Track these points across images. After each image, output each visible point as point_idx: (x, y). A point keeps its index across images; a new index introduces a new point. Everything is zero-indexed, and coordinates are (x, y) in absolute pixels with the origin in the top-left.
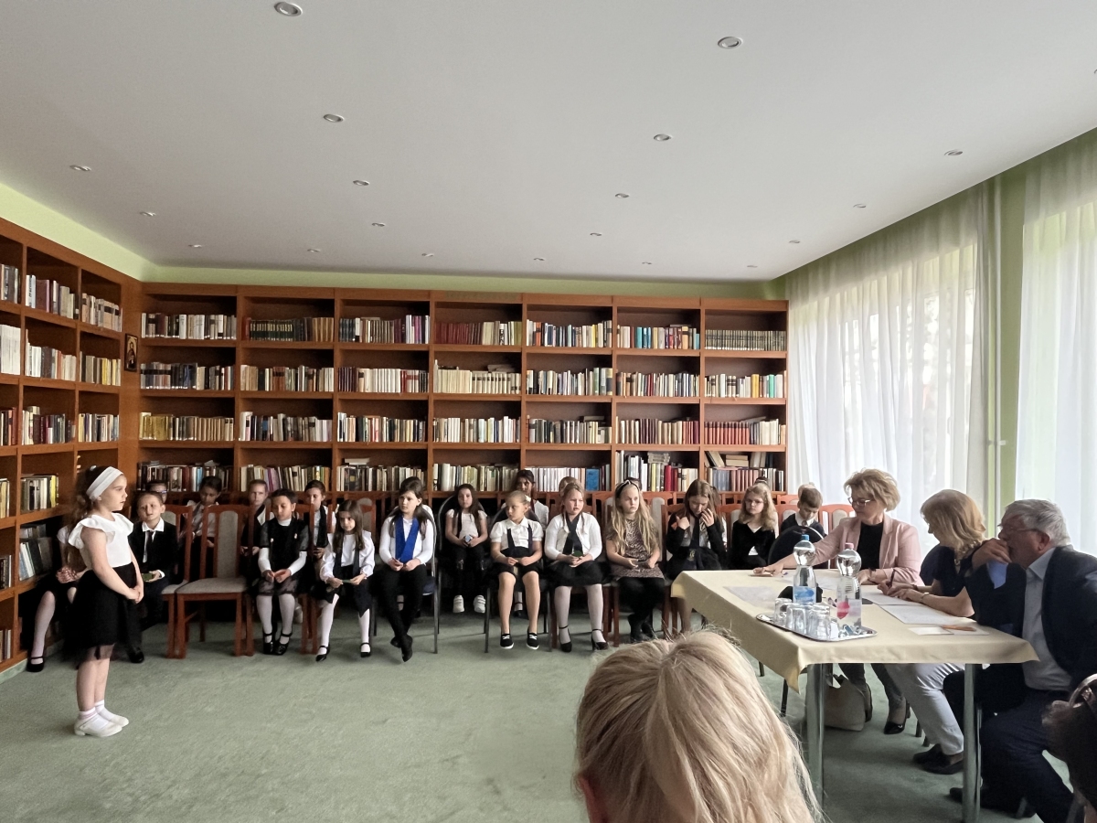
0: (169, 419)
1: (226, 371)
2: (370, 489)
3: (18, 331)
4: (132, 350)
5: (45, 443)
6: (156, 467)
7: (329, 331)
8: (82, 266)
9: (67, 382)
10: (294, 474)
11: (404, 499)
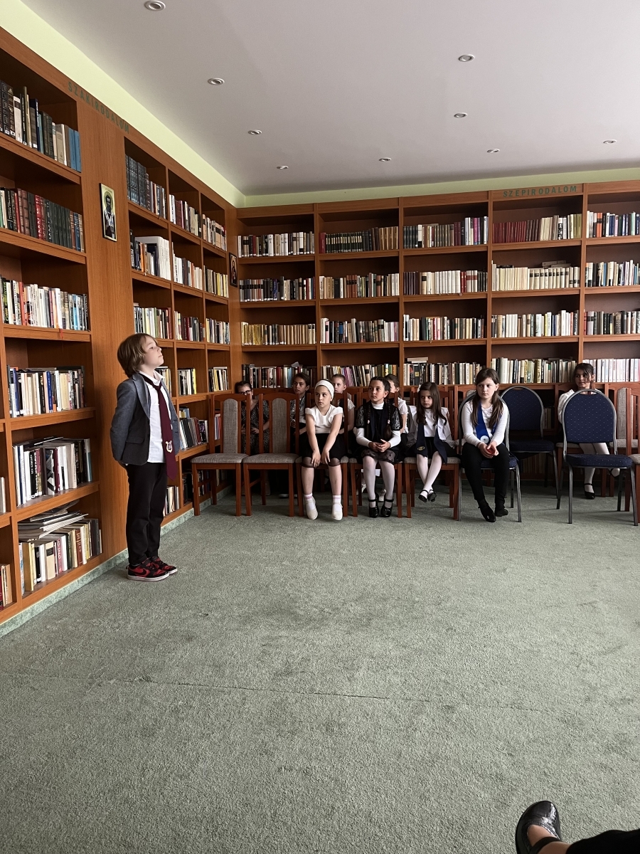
0: (263, 327)
1: (307, 282)
3: (167, 242)
4: (234, 267)
5: (188, 339)
6: (256, 368)
7: (395, 239)
8: (201, 191)
9: (198, 291)
10: (367, 372)
11: (483, 386)
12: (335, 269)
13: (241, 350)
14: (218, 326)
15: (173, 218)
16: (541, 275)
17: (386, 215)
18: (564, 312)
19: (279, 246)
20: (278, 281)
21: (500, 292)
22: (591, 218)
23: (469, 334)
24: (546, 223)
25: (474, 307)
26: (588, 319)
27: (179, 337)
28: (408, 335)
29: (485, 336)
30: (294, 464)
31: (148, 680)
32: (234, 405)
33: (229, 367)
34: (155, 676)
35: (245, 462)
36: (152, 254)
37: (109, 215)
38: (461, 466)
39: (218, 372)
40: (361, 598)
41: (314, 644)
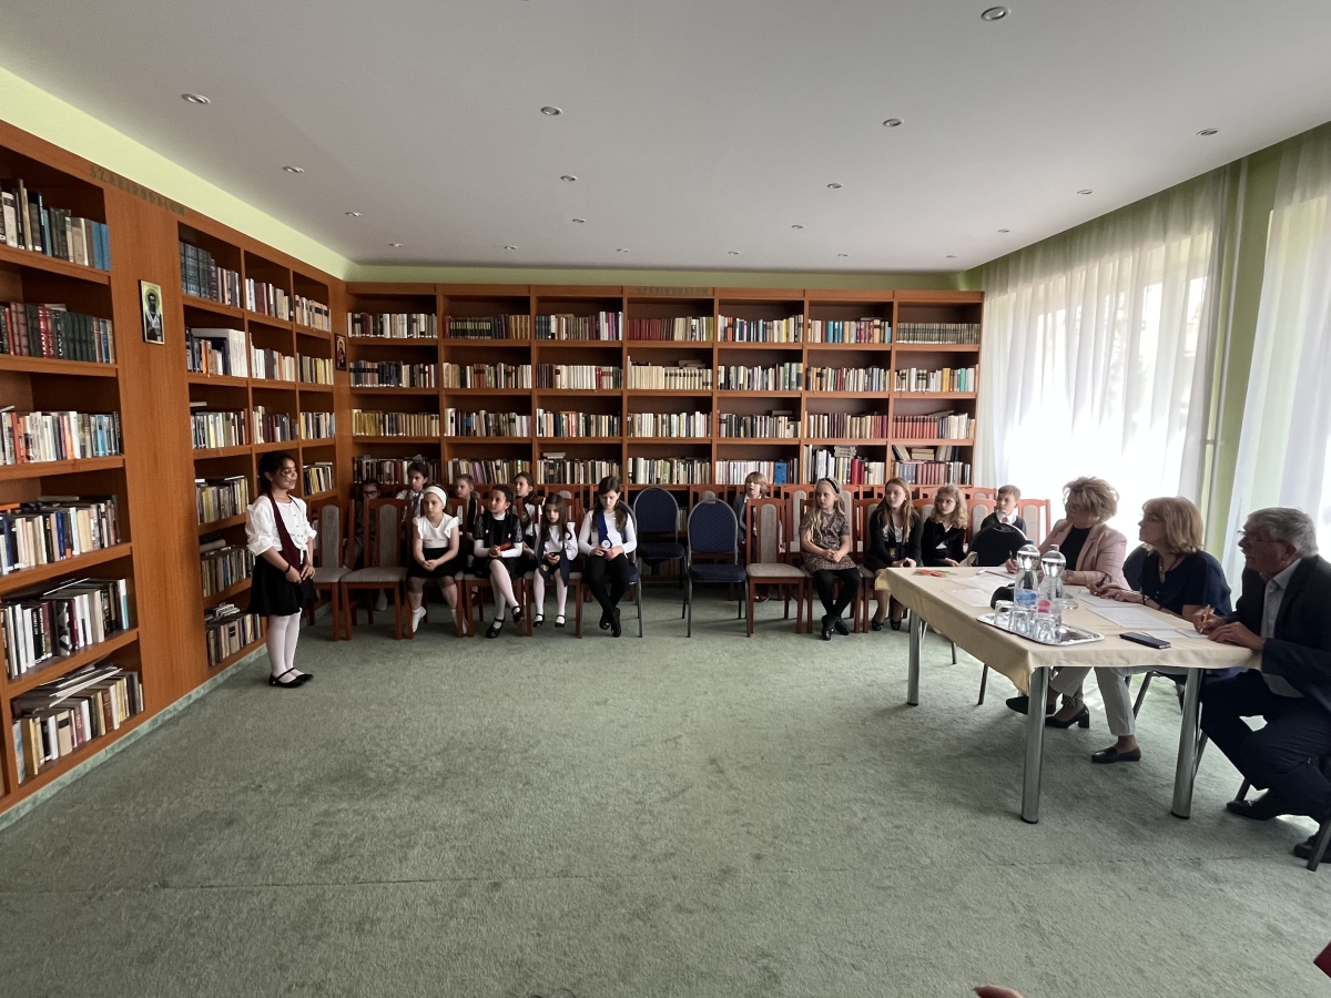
0: (379, 416)
1: (429, 369)
2: (568, 482)
3: (242, 334)
4: (341, 349)
5: (273, 441)
6: (370, 461)
7: (526, 329)
8: (292, 269)
9: (288, 383)
10: (497, 468)
11: (606, 498)
12: (461, 357)
13: (351, 441)
14: (318, 420)
15: (251, 304)
16: (676, 375)
17: (516, 303)
18: (698, 413)
19: (396, 327)
20: (396, 365)
21: (636, 390)
22: (722, 322)
23: (605, 432)
24: (680, 323)
25: (609, 404)
26: (721, 422)
27: (260, 440)
28: (541, 430)
29: (621, 435)
30: (401, 583)
31: (165, 885)
32: (332, 513)
33: (334, 460)
34: (175, 879)
35: (343, 580)
36: (219, 349)
37: (153, 316)
38: (583, 580)
39: (318, 471)
40: (445, 749)
41: (374, 818)
